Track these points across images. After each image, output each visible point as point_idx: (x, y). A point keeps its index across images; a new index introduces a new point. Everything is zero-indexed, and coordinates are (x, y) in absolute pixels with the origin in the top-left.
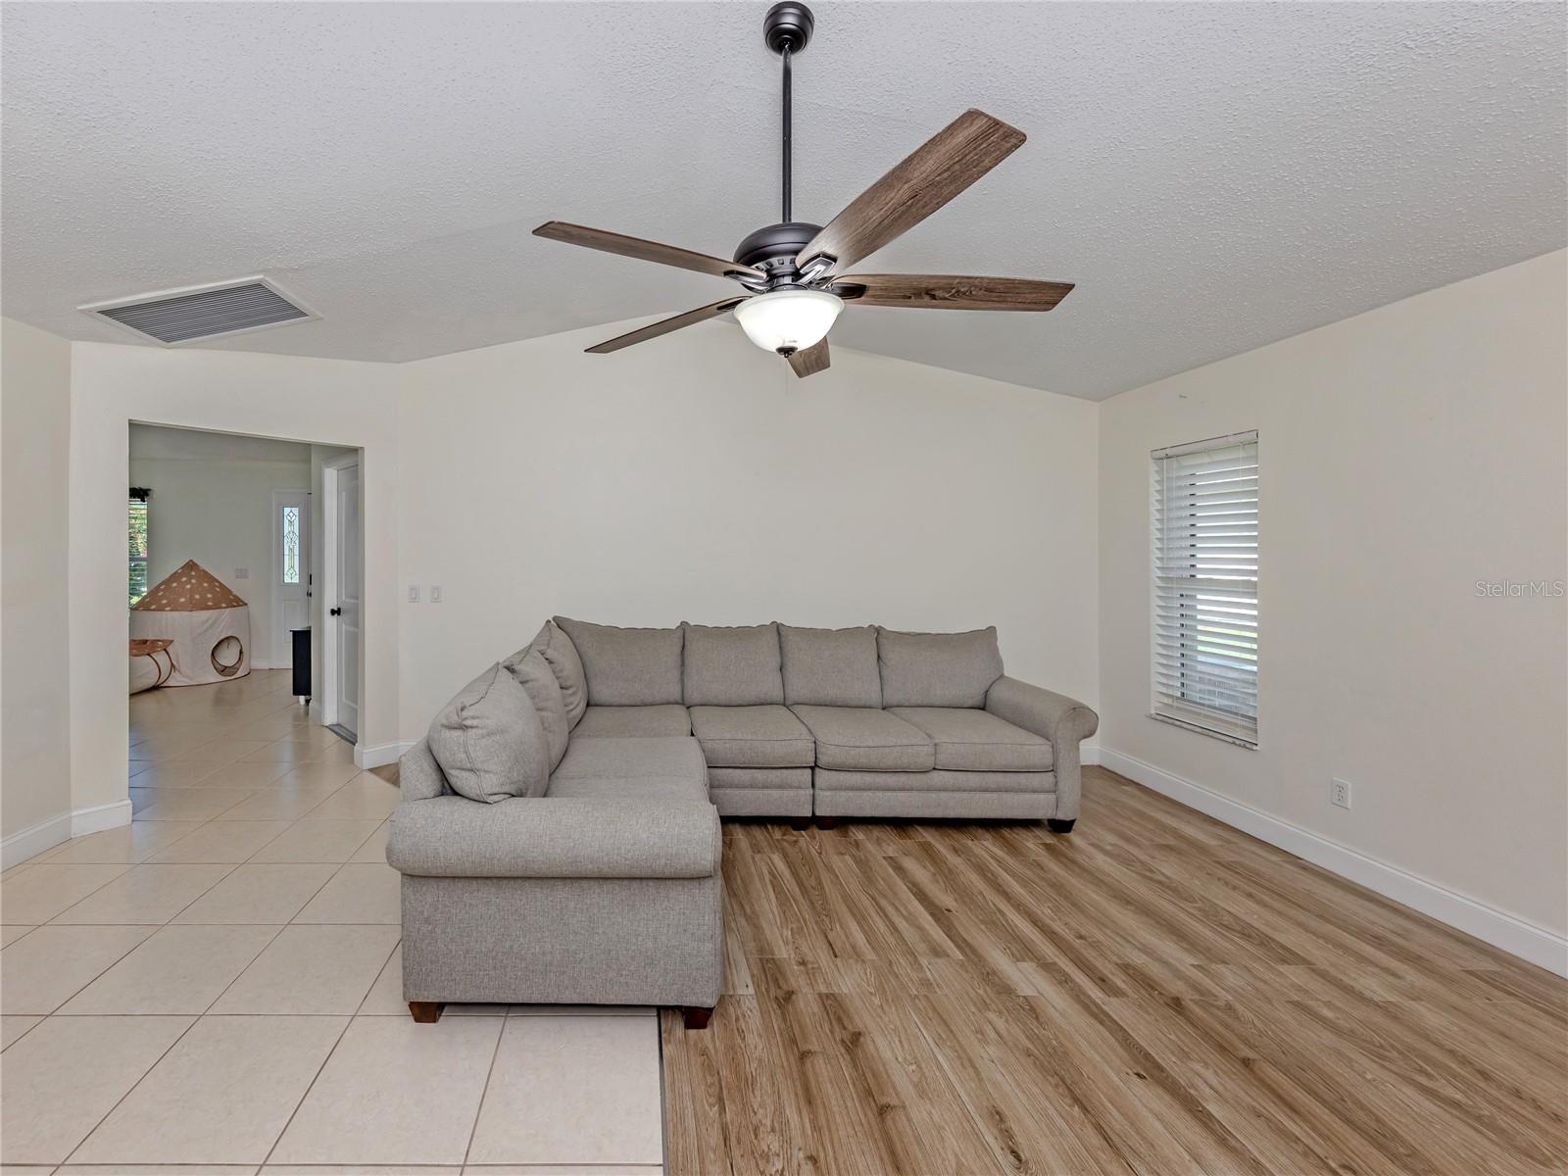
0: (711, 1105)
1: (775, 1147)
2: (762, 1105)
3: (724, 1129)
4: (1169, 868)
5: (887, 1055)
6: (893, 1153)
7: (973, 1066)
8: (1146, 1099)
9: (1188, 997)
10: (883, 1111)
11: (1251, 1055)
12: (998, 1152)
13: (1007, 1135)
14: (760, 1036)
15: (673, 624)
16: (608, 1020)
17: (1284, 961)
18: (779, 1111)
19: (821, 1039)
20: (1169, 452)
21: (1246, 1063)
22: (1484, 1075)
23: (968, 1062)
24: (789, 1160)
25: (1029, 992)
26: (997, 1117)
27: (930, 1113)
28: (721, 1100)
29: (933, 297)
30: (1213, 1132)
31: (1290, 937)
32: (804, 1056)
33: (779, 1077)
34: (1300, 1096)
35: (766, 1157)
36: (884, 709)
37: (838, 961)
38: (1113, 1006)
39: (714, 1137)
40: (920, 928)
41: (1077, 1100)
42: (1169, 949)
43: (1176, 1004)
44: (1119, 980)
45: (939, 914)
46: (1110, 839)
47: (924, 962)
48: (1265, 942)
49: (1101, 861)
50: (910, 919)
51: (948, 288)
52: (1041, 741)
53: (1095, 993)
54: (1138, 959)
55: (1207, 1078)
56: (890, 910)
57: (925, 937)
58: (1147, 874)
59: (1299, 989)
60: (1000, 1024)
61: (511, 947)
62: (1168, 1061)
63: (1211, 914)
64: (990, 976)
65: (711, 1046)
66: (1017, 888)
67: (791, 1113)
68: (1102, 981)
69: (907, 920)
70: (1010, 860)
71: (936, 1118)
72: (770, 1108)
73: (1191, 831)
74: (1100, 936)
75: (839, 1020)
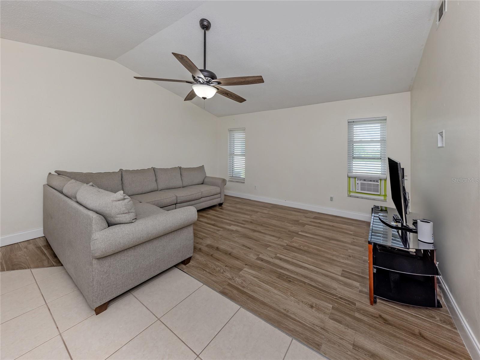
0: (203, 272)
1: (219, 269)
2: (212, 266)
3: (209, 273)
4: (238, 206)
5: (224, 247)
6: (235, 258)
7: (236, 242)
8: (256, 234)
9: (252, 221)
10: (230, 254)
11: (261, 224)
12: (247, 249)
13: (246, 247)
14: (201, 258)
15: (117, 170)
16: (165, 275)
17: (257, 213)
18: (215, 264)
19: (212, 252)
20: (232, 130)
21: (262, 225)
22: (277, 216)
23: (235, 242)
24: (223, 269)
25: (235, 229)
26: (244, 246)
27: (236, 251)
28: (204, 270)
29: (227, 95)
30: (264, 233)
31: (256, 210)
32: (212, 255)
33: (211, 261)
34: (268, 226)
35: (219, 271)
36: (183, 187)
37: (203, 240)
38: (245, 226)
39: (209, 275)
40: (212, 228)
41: (250, 238)
42: (246, 216)
43: (251, 222)
44: (244, 223)
45: (213, 225)
46: (228, 204)
47: (218, 233)
48: (254, 211)
49: (230, 208)
50: (209, 228)
51: (230, 94)
52: (218, 187)
53: (243, 225)
54: (244, 219)
55: (259, 228)
56: (205, 228)
57: (214, 229)
58: (236, 208)
59: (260, 215)
60: (235, 235)
61: (140, 266)
62: (255, 229)
63: (247, 210)
64: (228, 230)
65: (193, 265)
66: (222, 216)
67: (217, 263)
68: (242, 224)
69: (210, 228)
70: (217, 213)
71: (237, 250)
72: (214, 265)
73: (237, 200)
74: (237, 218)
75: (212, 247)
